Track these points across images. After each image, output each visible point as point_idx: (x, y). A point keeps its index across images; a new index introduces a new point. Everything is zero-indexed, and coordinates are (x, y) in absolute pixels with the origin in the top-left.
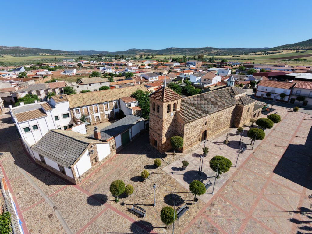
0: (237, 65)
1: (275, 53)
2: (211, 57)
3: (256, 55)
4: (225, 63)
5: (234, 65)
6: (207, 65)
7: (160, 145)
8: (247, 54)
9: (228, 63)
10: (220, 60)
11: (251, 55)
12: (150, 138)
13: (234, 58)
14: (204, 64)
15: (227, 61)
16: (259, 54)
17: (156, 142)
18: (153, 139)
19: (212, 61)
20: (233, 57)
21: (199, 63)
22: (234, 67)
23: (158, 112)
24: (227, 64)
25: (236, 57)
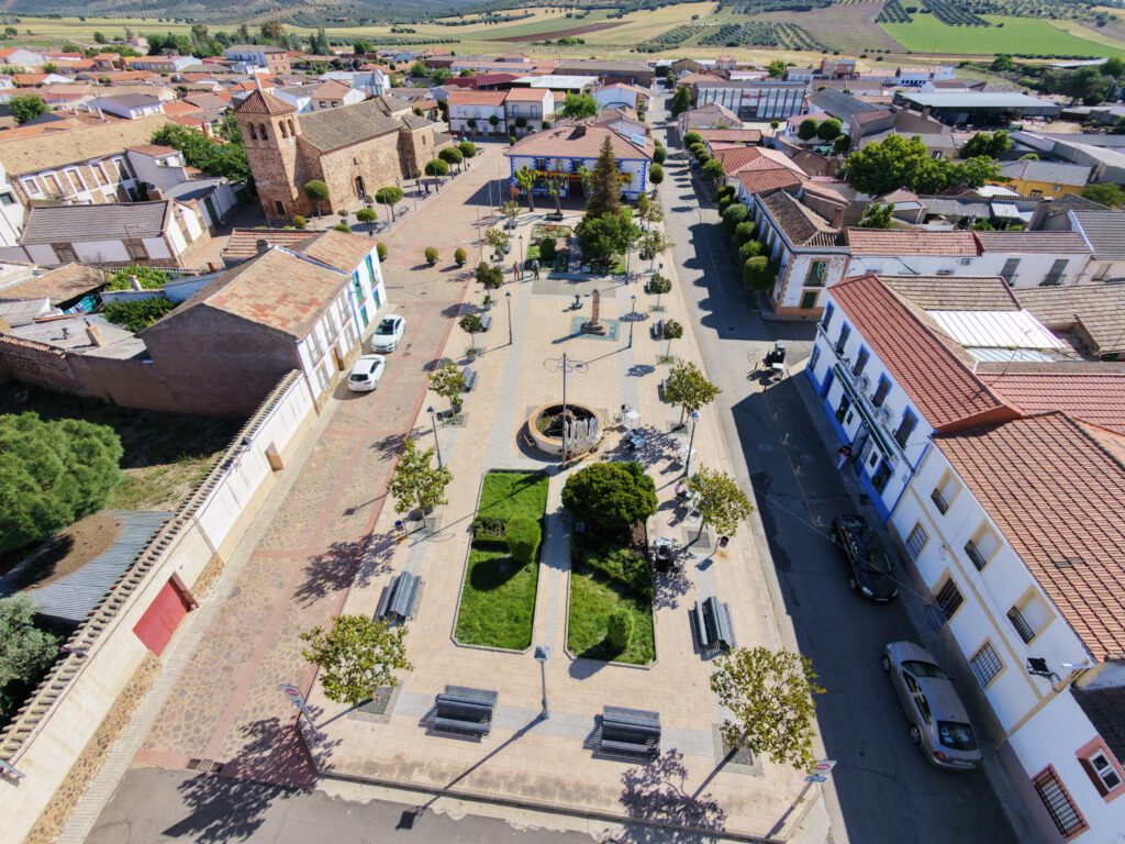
0: (406, 62)
1: (517, 18)
2: (315, 32)
3: (464, 23)
4: (369, 57)
5: (400, 62)
6: (308, 63)
7: (290, 205)
8: (437, 20)
9: (379, 57)
10: (348, 45)
11: (448, 24)
12: (264, 202)
13: (396, 35)
14: (297, 60)
15: (375, 48)
16: (473, 22)
17: (279, 204)
18: (270, 201)
19: (321, 48)
20: (393, 31)
21: (277, 56)
22: (399, 67)
23: (266, 138)
24: (375, 58)
25: (402, 31)
